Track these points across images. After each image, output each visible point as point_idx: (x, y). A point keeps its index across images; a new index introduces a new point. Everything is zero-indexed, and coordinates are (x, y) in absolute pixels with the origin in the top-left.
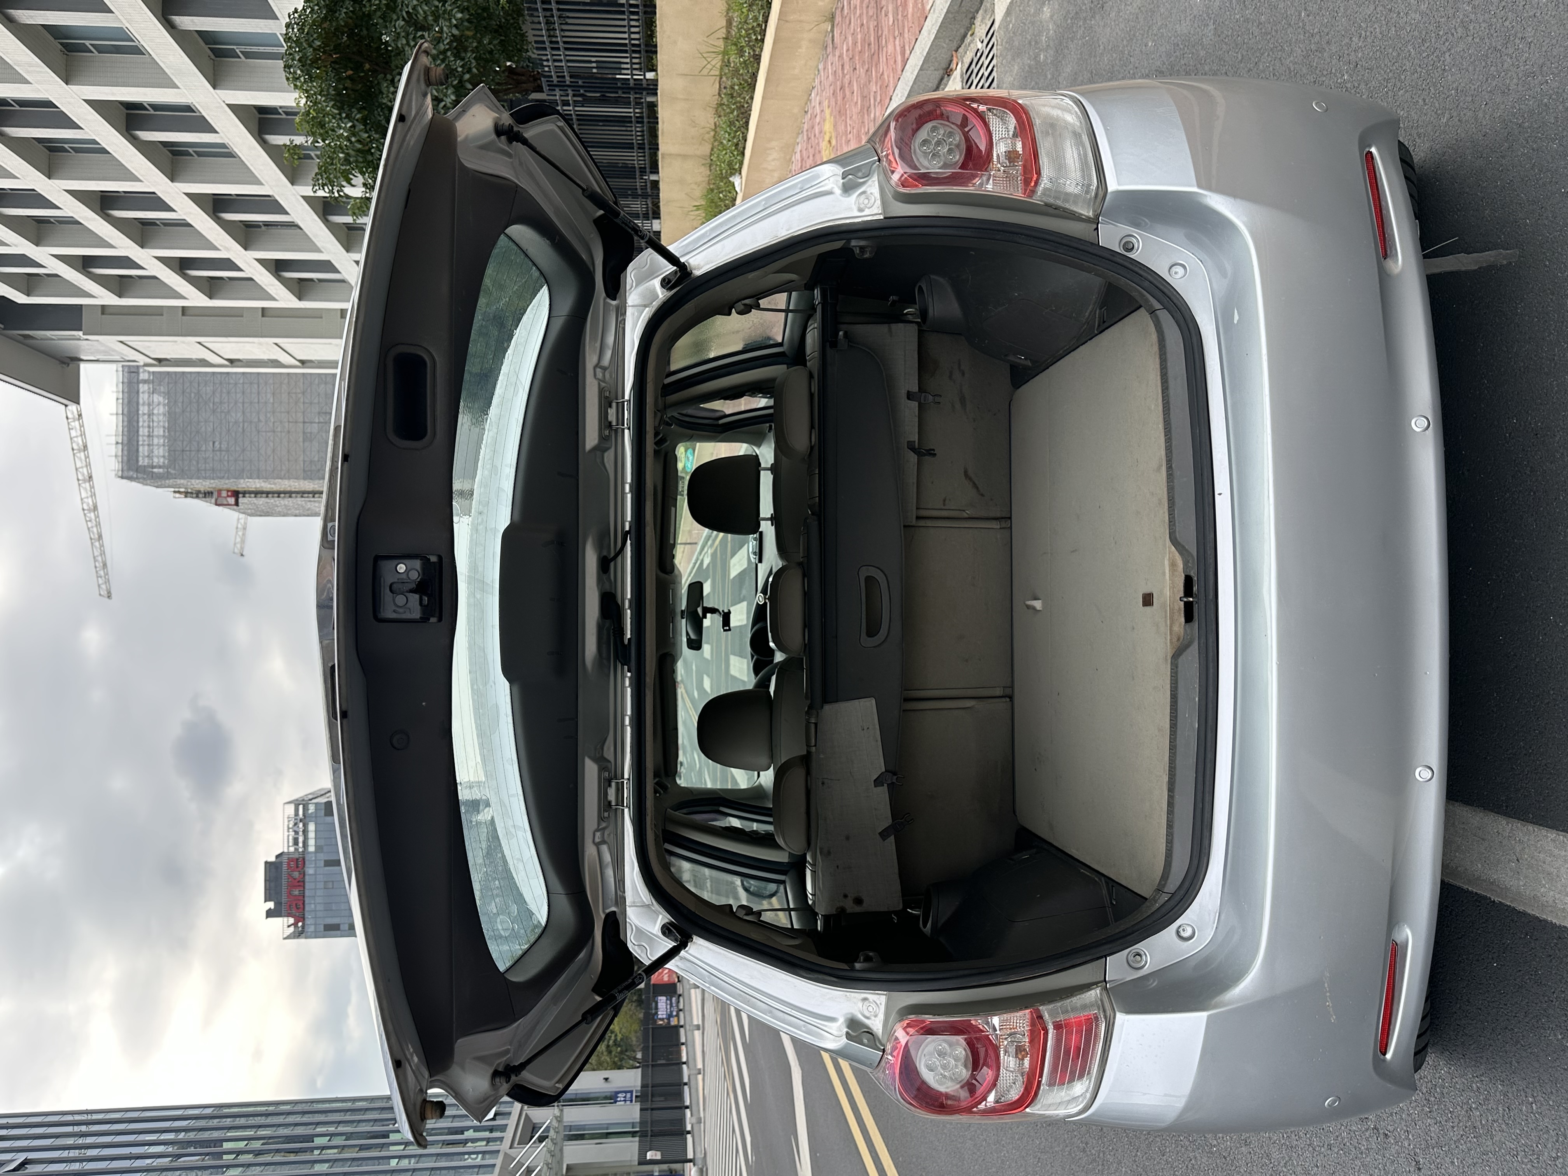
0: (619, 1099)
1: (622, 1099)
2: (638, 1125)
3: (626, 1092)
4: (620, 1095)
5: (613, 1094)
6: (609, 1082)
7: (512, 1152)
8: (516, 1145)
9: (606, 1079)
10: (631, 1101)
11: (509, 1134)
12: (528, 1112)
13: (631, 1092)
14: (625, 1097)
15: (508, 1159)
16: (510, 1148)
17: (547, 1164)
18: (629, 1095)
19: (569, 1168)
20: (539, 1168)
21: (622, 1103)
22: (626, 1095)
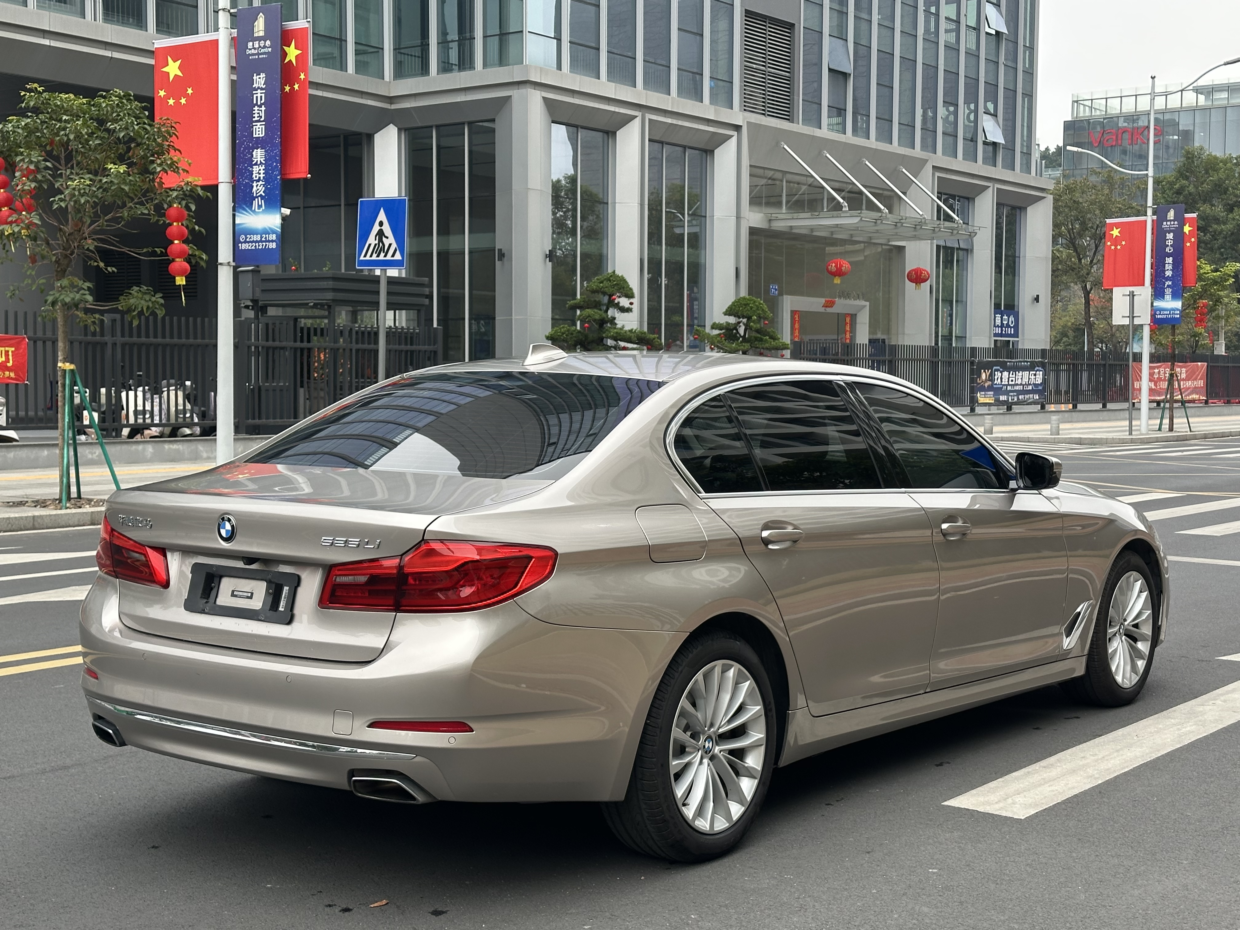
0: (1005, 317)
1: (1005, 322)
2: (959, 345)
3: (1016, 327)
4: (1012, 318)
5: (1016, 309)
6: (1033, 303)
7: (928, 168)
8: (937, 174)
9: (1037, 299)
10: (1001, 335)
11: (959, 163)
12: (991, 189)
13: (1016, 335)
14: (1008, 326)
15: (917, 166)
16: (933, 167)
17: (880, 219)
18: (1011, 331)
19: (901, 249)
20: (882, 207)
21: (998, 322)
22: (1011, 327)
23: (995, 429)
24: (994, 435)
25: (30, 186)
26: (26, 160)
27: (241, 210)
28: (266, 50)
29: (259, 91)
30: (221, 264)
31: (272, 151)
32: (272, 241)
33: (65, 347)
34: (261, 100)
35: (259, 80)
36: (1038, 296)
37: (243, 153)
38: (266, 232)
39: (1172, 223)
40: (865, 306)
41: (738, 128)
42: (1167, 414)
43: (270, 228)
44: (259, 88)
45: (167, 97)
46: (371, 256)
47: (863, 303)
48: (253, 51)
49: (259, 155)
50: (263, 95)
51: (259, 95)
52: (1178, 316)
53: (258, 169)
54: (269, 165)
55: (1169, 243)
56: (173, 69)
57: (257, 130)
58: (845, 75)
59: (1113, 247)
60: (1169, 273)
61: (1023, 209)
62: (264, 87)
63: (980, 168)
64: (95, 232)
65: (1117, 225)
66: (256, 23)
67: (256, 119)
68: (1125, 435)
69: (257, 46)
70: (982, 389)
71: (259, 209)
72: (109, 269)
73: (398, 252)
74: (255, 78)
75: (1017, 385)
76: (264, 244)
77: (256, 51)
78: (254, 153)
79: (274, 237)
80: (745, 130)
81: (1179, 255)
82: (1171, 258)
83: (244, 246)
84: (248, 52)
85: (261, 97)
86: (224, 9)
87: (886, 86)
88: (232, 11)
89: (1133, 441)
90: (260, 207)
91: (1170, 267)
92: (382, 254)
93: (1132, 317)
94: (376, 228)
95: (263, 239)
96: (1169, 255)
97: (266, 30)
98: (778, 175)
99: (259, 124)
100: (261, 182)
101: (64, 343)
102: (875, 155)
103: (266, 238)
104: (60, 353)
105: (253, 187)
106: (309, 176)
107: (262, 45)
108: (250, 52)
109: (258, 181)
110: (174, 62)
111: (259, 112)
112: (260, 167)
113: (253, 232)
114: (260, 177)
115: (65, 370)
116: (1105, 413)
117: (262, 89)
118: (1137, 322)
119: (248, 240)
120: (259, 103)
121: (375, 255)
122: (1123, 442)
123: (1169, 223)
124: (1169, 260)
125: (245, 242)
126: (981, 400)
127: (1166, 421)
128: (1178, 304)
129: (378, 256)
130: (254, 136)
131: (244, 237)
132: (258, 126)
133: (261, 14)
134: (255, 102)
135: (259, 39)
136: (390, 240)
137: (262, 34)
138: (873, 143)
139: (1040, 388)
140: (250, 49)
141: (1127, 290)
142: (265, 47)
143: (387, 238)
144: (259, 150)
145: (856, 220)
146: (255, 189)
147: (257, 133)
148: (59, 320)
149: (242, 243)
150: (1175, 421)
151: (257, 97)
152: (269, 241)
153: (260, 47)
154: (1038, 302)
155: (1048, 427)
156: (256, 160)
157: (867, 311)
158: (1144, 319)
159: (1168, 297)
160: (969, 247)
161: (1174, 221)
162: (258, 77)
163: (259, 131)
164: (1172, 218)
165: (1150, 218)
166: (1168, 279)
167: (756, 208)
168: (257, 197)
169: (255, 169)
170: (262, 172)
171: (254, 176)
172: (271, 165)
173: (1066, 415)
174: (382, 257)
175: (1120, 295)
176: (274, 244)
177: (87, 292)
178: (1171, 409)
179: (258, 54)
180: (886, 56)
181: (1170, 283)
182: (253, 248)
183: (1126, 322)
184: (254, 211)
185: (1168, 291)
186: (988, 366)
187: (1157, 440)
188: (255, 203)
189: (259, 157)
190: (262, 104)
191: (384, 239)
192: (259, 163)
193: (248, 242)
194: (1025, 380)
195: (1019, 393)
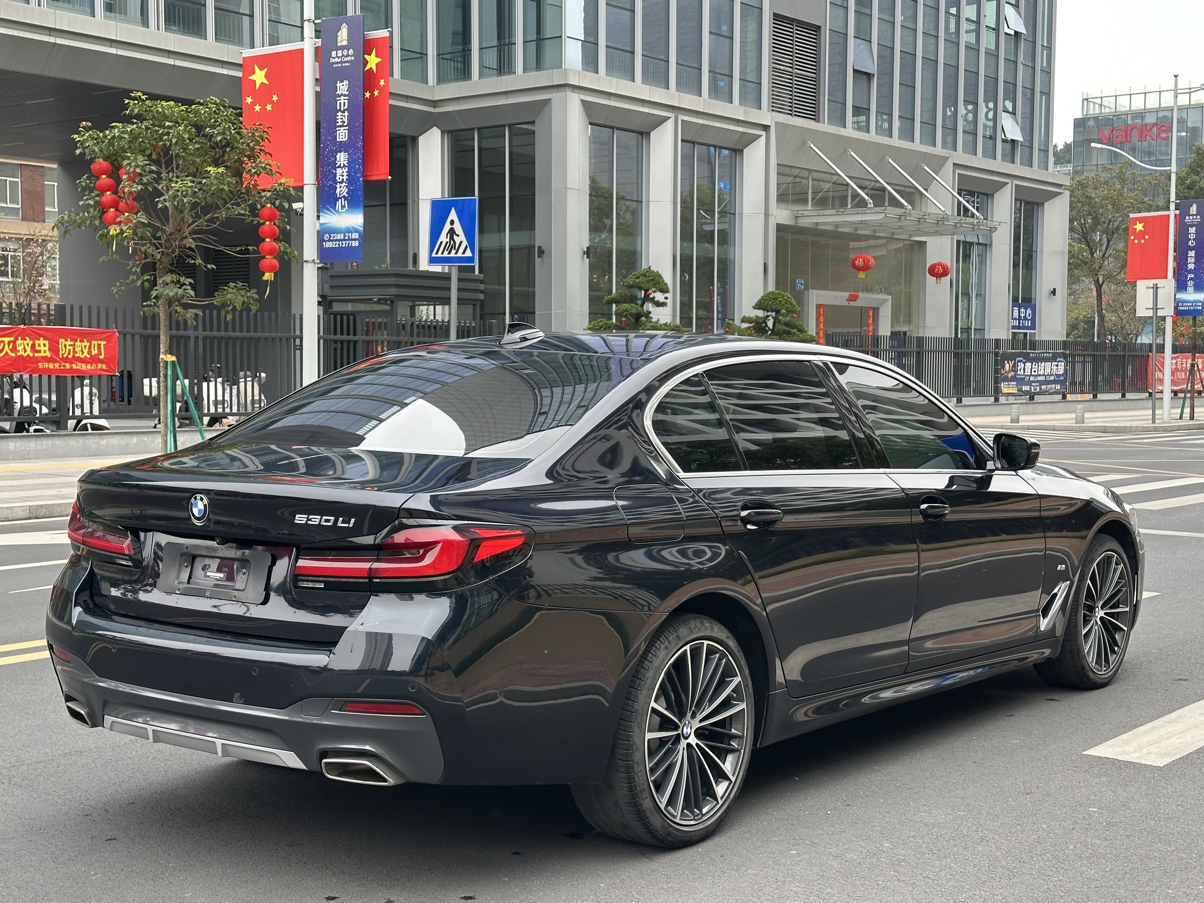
0: (1022, 310)
1: (1022, 315)
2: (978, 337)
3: (1033, 320)
4: (1029, 311)
5: (1033, 302)
6: (1050, 295)
7: (949, 167)
8: (958, 171)
9: (1054, 292)
10: (1019, 327)
11: (979, 161)
12: (1009, 185)
13: (1033, 327)
14: (1025, 318)
15: (938, 163)
16: (954, 165)
17: (904, 215)
18: (1028, 324)
19: (922, 244)
20: (905, 204)
21: (1016, 315)
22: (1028, 320)
23: (1022, 418)
24: (1020, 424)
25: (136, 188)
26: (133, 164)
27: (325, 211)
28: (349, 59)
29: (342, 97)
30: (306, 261)
31: (355, 154)
32: (355, 240)
33: (166, 340)
34: (344, 106)
35: (343, 87)
36: (1054, 289)
37: (327, 156)
38: (349, 231)
39: (1195, 217)
40: (887, 300)
41: (766, 128)
42: (1188, 403)
43: (353, 227)
44: (342, 94)
45: (253, 104)
46: (442, 253)
47: (886, 297)
48: (337, 60)
49: (342, 158)
50: (346, 101)
51: (342, 101)
52: (1200, 308)
53: (341, 172)
54: (352, 168)
55: (1192, 237)
56: (259, 77)
57: (341, 134)
58: (869, 76)
59: (1136, 241)
60: (1191, 266)
61: (1040, 204)
62: (347, 93)
63: (998, 165)
64: (195, 232)
65: (1141, 220)
66: (339, 33)
67: (340, 124)
68: (1149, 424)
69: (340, 54)
70: (1006, 379)
71: (342, 209)
72: (209, 266)
73: (468, 249)
74: (338, 85)
75: (1040, 375)
76: (347, 242)
77: (340, 60)
78: (338, 156)
79: (356, 236)
80: (773, 130)
82: (1194, 252)
83: (328, 245)
84: (332, 60)
85: (344, 103)
86: (309, 20)
87: (908, 85)
88: (316, 21)
89: (1156, 430)
90: (343, 207)
91: (1193, 260)
92: (453, 252)
93: (1156, 309)
94: (447, 227)
95: (346, 238)
96: (1191, 249)
97: (349, 40)
98: (805, 174)
99: (342, 129)
100: (344, 184)
101: (166, 336)
102: (898, 153)
103: (349, 236)
104: (161, 346)
105: (336, 188)
106: (390, 177)
107: (345, 54)
108: (334, 61)
109: (341, 182)
110: (261, 70)
111: (342, 118)
112: (344, 170)
113: (336, 231)
114: (343, 179)
115: (167, 362)
116: (1124, 402)
117: (345, 95)
118: (1160, 313)
119: (332, 238)
120: (342, 109)
121: (446, 252)
122: (1146, 430)
123: (1191, 217)
124: (1192, 253)
125: (329, 240)
126: (1005, 391)
127: (1187, 410)
128: (1200, 297)
129: (449, 253)
130: (338, 140)
131: (328, 236)
132: (342, 131)
133: (344, 24)
134: (338, 108)
135: (343, 48)
136: (461, 238)
137: (345, 43)
138: (896, 141)
139: (1062, 378)
140: (334, 58)
141: (1151, 283)
142: (348, 55)
143: (458, 236)
144: (342, 153)
145: (881, 216)
146: (338, 190)
147: (341, 137)
148: (161, 315)
149: (326, 241)
150: (1196, 410)
151: (340, 103)
152: (352, 240)
153: (343, 55)
154: (1054, 295)
155: (1073, 416)
156: (339, 163)
157: (889, 304)
158: (1167, 310)
159: (1190, 289)
160: (988, 242)
161: (1196, 215)
162: (342, 84)
163: (342, 135)
164: (1195, 213)
165: (1172, 212)
166: (1190, 272)
167: (783, 206)
168: (340, 198)
169: (339, 171)
170: (345, 174)
171: (337, 178)
172: (354, 167)
173: (1087, 404)
174: (453, 254)
175: (1143, 287)
176: (357, 242)
177: (189, 287)
178: (1192, 399)
179: (341, 62)
180: (909, 57)
181: (1193, 276)
182: (337, 246)
183: (1150, 313)
184: (338, 211)
185: (1191, 283)
186: (1011, 357)
187: (1179, 428)
188: (339, 204)
189: (342, 160)
190: (345, 110)
191: (455, 236)
192: (342, 165)
193: (332, 241)
194: (1048, 371)
195: (1041, 383)
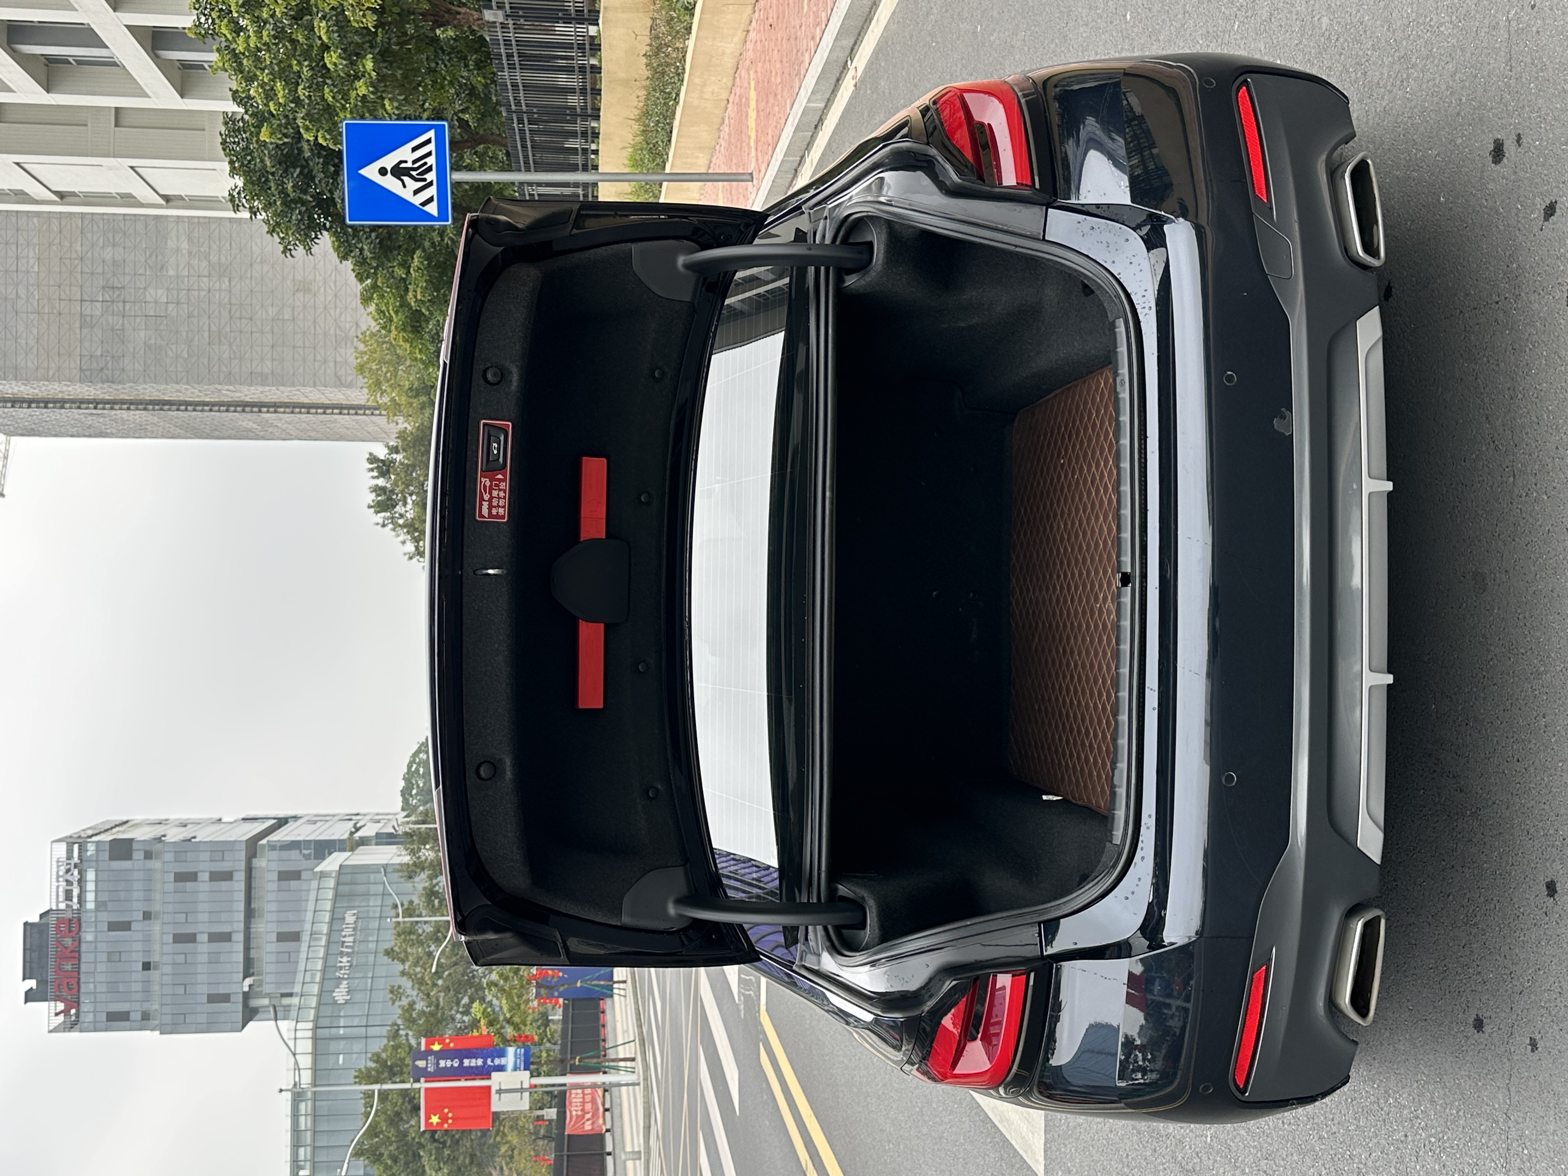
39: (429, 1062)
42: (611, 1063)
52: (523, 1050)
55: (449, 1063)
59: (450, 1121)
60: (480, 1062)
65: (428, 1118)
81: (461, 1054)
82: (465, 1061)
91: (474, 1060)
93: (521, 1090)
96: (461, 1063)
118: (526, 1085)
123: (429, 1066)
128: (511, 1051)
141: (494, 1097)
158: (524, 1078)
159: (503, 1061)
161: (427, 1060)
164: (425, 1063)
165: (423, 1085)
166: (485, 1063)
175: (499, 1104)
181: (490, 1060)
183: (526, 1095)
185: (497, 1061)
